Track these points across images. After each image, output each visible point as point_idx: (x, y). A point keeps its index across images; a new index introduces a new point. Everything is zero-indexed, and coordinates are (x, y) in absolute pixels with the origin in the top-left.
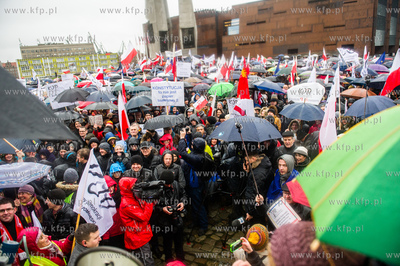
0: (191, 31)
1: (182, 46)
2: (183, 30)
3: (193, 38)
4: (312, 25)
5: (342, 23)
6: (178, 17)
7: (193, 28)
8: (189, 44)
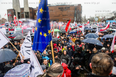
0: (28, 13)
1: (25, 17)
2: (25, 12)
3: (28, 15)
4: (59, 15)
5: (67, 15)
6: (24, 8)
7: (28, 12)
8: (27, 17)
